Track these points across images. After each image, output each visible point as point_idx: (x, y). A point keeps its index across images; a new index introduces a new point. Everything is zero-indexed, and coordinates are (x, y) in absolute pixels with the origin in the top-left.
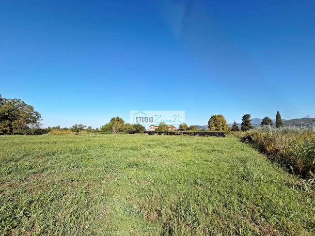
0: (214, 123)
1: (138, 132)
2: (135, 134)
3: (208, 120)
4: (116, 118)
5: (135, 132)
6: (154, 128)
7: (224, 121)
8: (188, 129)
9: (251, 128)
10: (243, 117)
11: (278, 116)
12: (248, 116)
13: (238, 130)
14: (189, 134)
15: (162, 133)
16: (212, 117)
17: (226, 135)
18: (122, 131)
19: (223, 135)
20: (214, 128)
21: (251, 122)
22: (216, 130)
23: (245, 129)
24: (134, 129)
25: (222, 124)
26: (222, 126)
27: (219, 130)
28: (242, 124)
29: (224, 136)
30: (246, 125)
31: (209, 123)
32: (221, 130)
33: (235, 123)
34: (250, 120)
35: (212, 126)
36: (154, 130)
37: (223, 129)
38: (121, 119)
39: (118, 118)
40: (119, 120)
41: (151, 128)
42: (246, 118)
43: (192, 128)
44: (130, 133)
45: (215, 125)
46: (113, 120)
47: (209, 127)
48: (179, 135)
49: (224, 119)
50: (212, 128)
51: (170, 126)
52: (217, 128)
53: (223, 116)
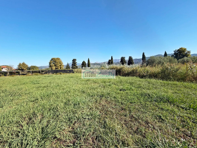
0: (54, 63)
3: (49, 62)
8: (29, 69)
10: (73, 60)
11: (89, 61)
12: (75, 60)
16: (52, 59)
21: (76, 64)
22: (56, 69)
23: (74, 68)
25: (60, 65)
26: (60, 66)
28: (72, 65)
30: (74, 65)
32: (59, 68)
33: (68, 64)
35: (53, 66)
37: (61, 68)
42: (74, 61)
43: (33, 67)
45: (55, 66)
47: (50, 66)
48: (26, 74)
49: (61, 61)
50: (52, 67)
51: (3, 66)
52: (56, 67)
53: (61, 59)
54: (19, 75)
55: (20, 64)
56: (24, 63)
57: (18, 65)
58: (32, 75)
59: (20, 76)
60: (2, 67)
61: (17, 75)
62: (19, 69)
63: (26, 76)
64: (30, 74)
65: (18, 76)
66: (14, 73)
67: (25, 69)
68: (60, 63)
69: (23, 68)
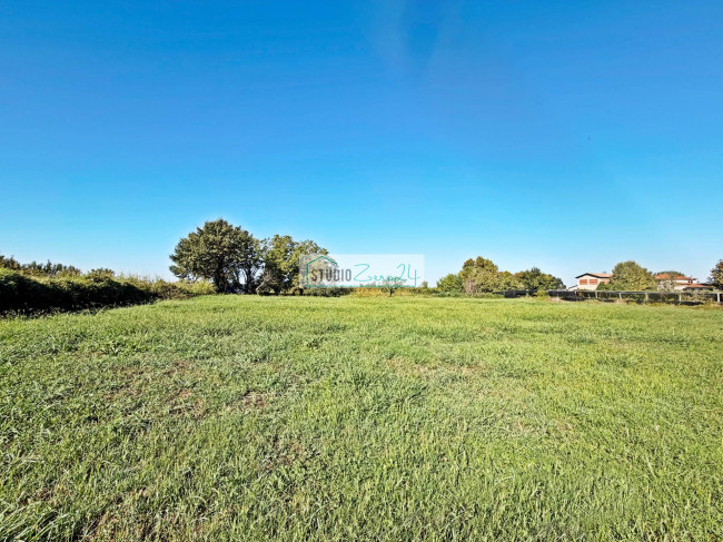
1: (531, 294)
2: (522, 299)
4: (475, 259)
5: (522, 294)
6: (592, 282)
15: (615, 295)
18: (487, 291)
24: (521, 286)
36: (592, 288)
38: (488, 263)
39: (480, 259)
40: (482, 264)
41: (582, 282)
44: (506, 297)
46: (469, 264)
48: (698, 303)
60: (657, 278)
61: (669, 303)
62: (717, 285)
66: (663, 299)
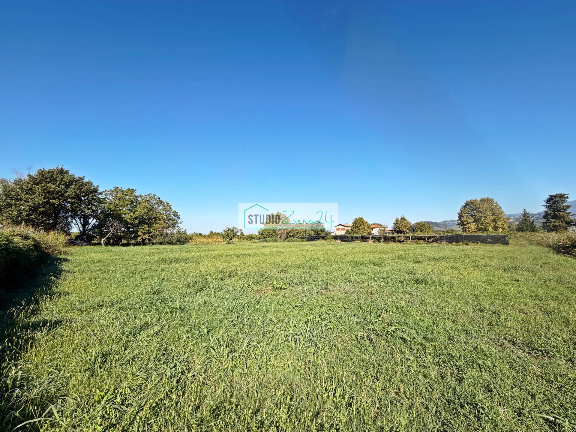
0: (472, 216)
1: (324, 238)
2: (318, 242)
3: (459, 211)
6: (343, 230)
7: (496, 212)
8: (413, 229)
9: (569, 223)
10: (548, 201)
12: (562, 197)
13: (533, 229)
14: (424, 240)
15: (367, 238)
16: (467, 204)
17: (510, 241)
19: (503, 241)
20: (473, 226)
21: (568, 211)
22: (479, 229)
23: (554, 226)
25: (492, 218)
26: (493, 220)
27: (486, 230)
28: (546, 215)
29: (506, 243)
30: (555, 217)
31: (460, 216)
32: (490, 229)
33: (525, 214)
34: (568, 207)
35: (468, 223)
36: (343, 233)
37: (495, 228)
41: (338, 230)
42: (555, 201)
43: (421, 226)
44: (308, 240)
45: (476, 221)
47: (462, 224)
48: (403, 241)
49: (497, 206)
50: (467, 226)
51: (374, 224)
52: (480, 226)
53: (495, 200)
54: (395, 241)
55: (397, 220)
56: (403, 218)
57: (394, 221)
58: (412, 244)
59: (396, 244)
60: (372, 227)
61: (392, 241)
62: (395, 231)
63: (404, 244)
64: (408, 242)
65: (393, 243)
66: (389, 239)
67: (405, 229)
68: (493, 214)
69: (402, 228)
